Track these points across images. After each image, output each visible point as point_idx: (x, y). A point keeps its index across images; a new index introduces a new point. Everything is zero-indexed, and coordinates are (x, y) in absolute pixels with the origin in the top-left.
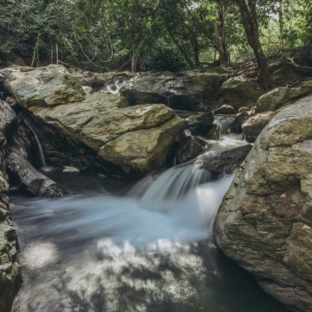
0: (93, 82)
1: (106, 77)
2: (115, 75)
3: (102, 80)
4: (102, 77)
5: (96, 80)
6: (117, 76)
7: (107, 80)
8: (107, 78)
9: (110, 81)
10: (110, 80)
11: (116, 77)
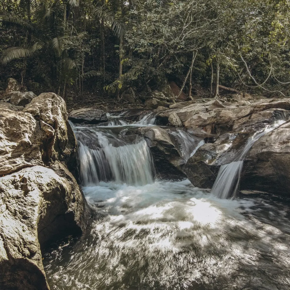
0: (213, 120)
1: (238, 113)
2: (259, 108)
3: (230, 119)
4: (231, 111)
5: (218, 118)
6: (264, 109)
7: (239, 118)
8: (240, 115)
9: (244, 120)
10: (244, 118)
11: (260, 111)
